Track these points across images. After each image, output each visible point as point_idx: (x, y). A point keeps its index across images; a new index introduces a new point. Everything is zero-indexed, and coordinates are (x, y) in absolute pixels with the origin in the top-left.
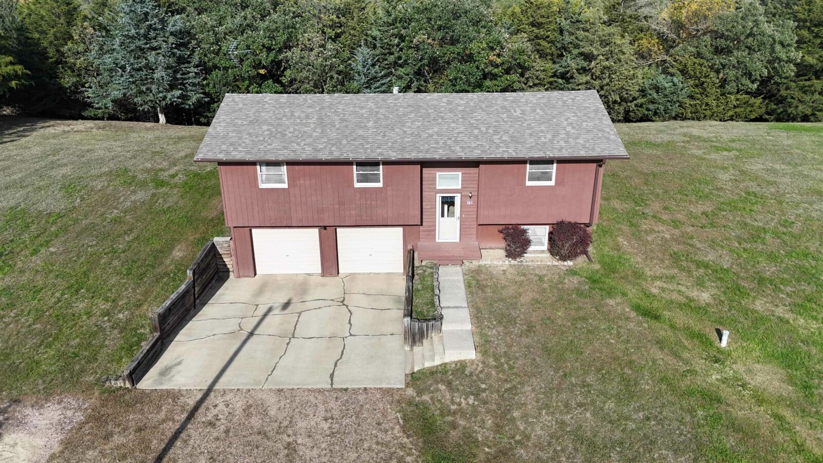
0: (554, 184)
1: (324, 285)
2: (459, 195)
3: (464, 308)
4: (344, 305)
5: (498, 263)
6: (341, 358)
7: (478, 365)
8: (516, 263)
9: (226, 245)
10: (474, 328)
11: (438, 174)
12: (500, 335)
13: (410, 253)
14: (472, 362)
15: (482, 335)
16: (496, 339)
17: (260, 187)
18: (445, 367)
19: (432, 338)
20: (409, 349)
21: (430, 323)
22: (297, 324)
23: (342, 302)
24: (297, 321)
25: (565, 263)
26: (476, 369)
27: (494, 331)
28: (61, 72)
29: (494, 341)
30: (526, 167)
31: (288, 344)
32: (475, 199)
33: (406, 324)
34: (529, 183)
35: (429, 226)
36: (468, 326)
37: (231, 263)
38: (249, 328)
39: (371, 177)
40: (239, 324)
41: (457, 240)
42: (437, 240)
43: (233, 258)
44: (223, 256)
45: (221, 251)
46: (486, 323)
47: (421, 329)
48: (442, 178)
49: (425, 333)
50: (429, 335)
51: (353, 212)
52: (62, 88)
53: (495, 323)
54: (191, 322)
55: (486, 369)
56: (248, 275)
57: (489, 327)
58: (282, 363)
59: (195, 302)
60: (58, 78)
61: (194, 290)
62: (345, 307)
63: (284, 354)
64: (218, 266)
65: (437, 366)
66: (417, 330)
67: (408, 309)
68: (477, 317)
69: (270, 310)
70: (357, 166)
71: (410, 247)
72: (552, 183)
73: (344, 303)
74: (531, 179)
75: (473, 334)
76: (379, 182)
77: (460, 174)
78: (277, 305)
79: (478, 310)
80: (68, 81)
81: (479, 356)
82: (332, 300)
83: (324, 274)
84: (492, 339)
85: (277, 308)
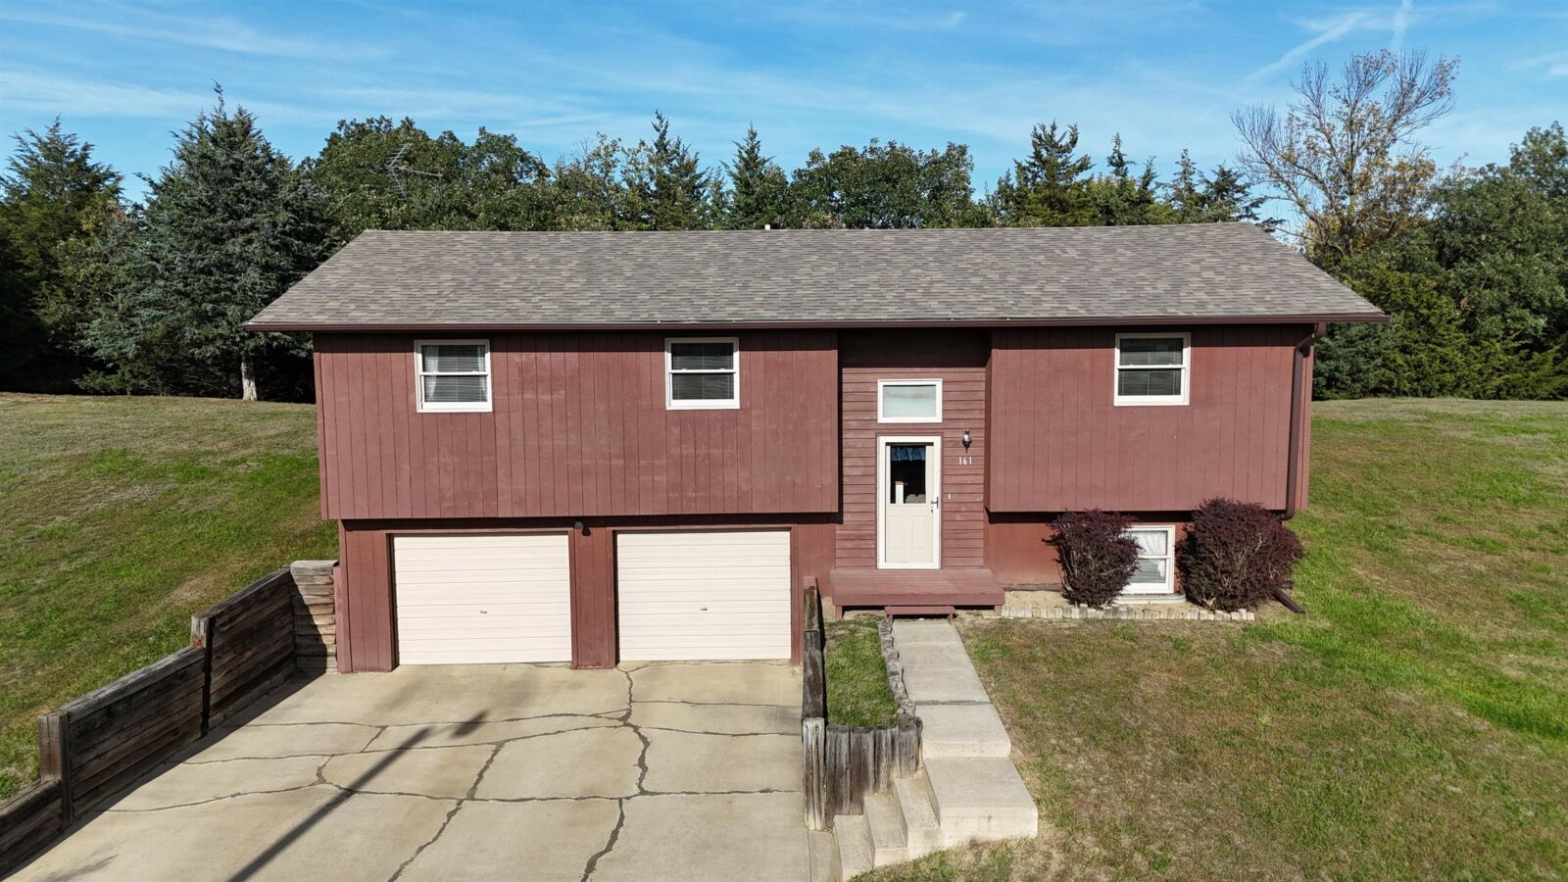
0: (1187, 403)
1: (575, 686)
2: (937, 440)
3: (980, 703)
4: (627, 725)
5: (1051, 616)
6: (609, 848)
7: (1049, 856)
8: (1100, 614)
9: (321, 580)
10: (1020, 753)
11: (881, 384)
12: (1102, 773)
13: (813, 594)
14: (1029, 847)
15: (1047, 772)
16: (1091, 782)
17: (419, 410)
18: (942, 863)
19: (890, 785)
20: (819, 826)
21: (886, 735)
22: (486, 767)
23: (624, 719)
24: (490, 761)
25: (1235, 616)
26: (1045, 868)
27: (1082, 761)
28: (44, 296)
29: (1089, 788)
30: (1113, 355)
31: (450, 815)
32: (978, 450)
33: (811, 741)
34: (1120, 401)
35: (861, 526)
36: (1002, 747)
37: (332, 630)
38: (347, 779)
39: (712, 383)
40: (320, 769)
41: (935, 565)
42: (882, 565)
43: (339, 615)
44: (312, 611)
45: (307, 598)
46: (1053, 741)
47: (857, 755)
48: (895, 396)
49: (871, 768)
50: (883, 774)
51: (661, 479)
52: (39, 329)
53: (1078, 740)
54: (181, 765)
55: (1076, 868)
56: (374, 664)
57: (1064, 752)
58: (422, 862)
59: (205, 715)
60: (36, 307)
61: (208, 680)
62: (632, 729)
63: (434, 840)
64: (298, 641)
65: (916, 864)
66: (844, 759)
67: (815, 703)
68: (1021, 722)
69: (422, 735)
70: (674, 355)
71: (809, 581)
72: (1182, 399)
73: (630, 721)
74: (1125, 390)
75: (1019, 768)
76: (732, 397)
77: (939, 384)
78: (440, 726)
79: (1023, 710)
80: (53, 310)
81: (1050, 831)
82: (596, 716)
83: (577, 663)
84: (1080, 781)
85: (442, 731)
